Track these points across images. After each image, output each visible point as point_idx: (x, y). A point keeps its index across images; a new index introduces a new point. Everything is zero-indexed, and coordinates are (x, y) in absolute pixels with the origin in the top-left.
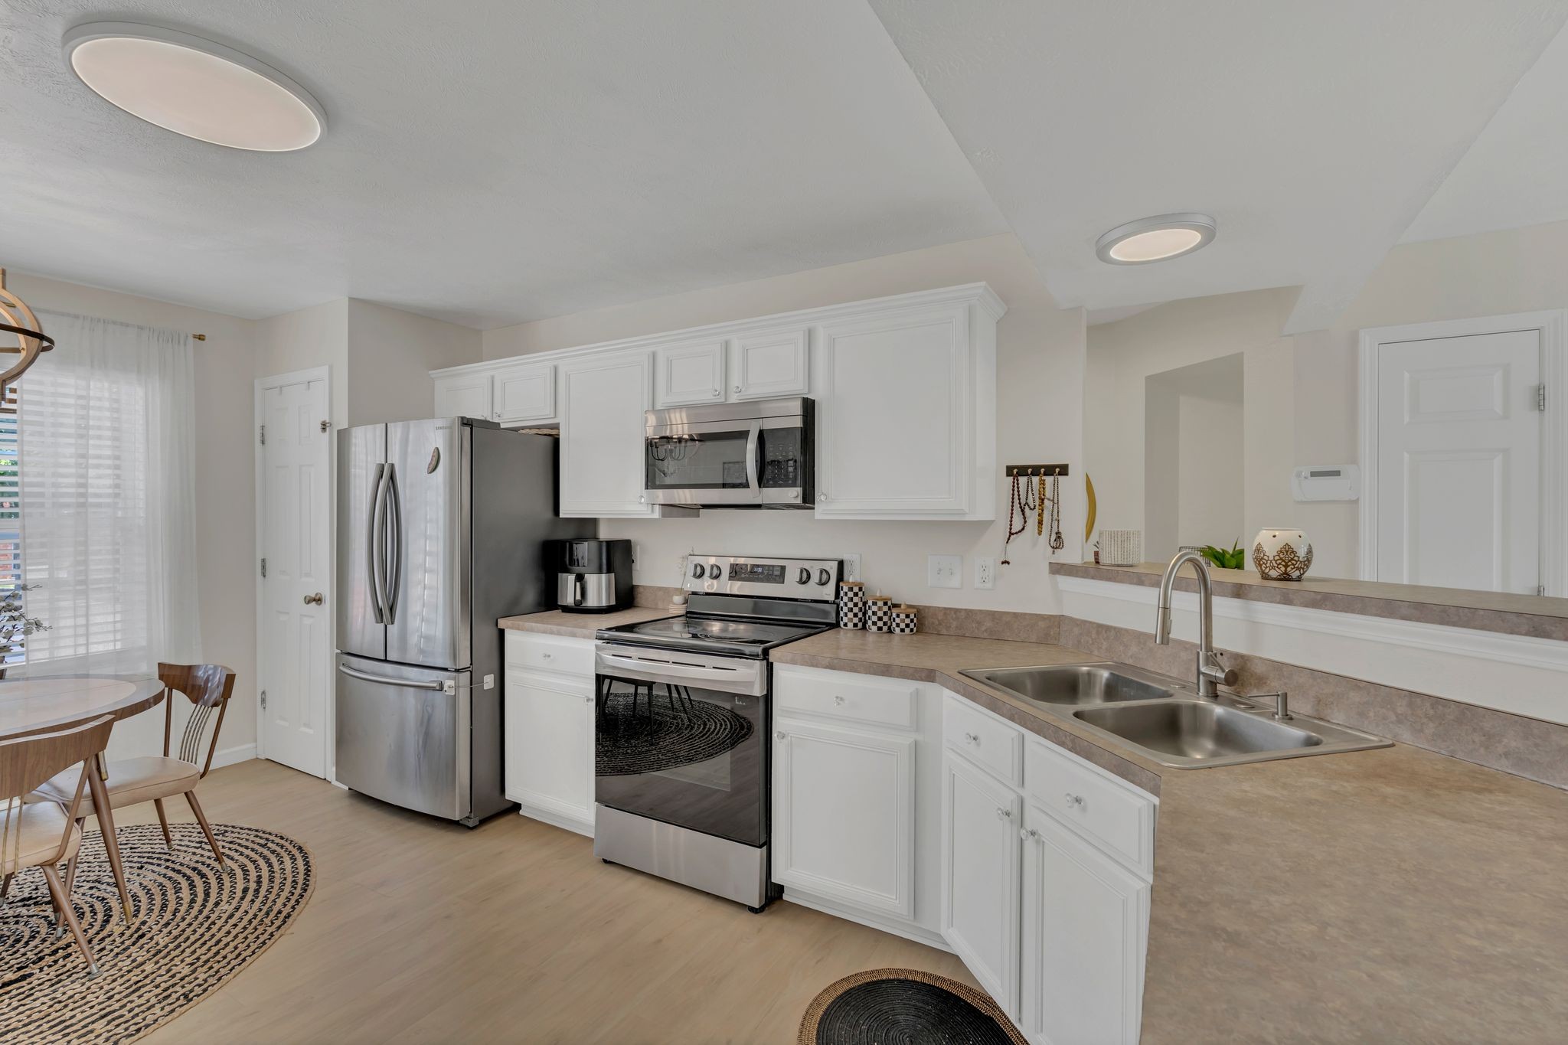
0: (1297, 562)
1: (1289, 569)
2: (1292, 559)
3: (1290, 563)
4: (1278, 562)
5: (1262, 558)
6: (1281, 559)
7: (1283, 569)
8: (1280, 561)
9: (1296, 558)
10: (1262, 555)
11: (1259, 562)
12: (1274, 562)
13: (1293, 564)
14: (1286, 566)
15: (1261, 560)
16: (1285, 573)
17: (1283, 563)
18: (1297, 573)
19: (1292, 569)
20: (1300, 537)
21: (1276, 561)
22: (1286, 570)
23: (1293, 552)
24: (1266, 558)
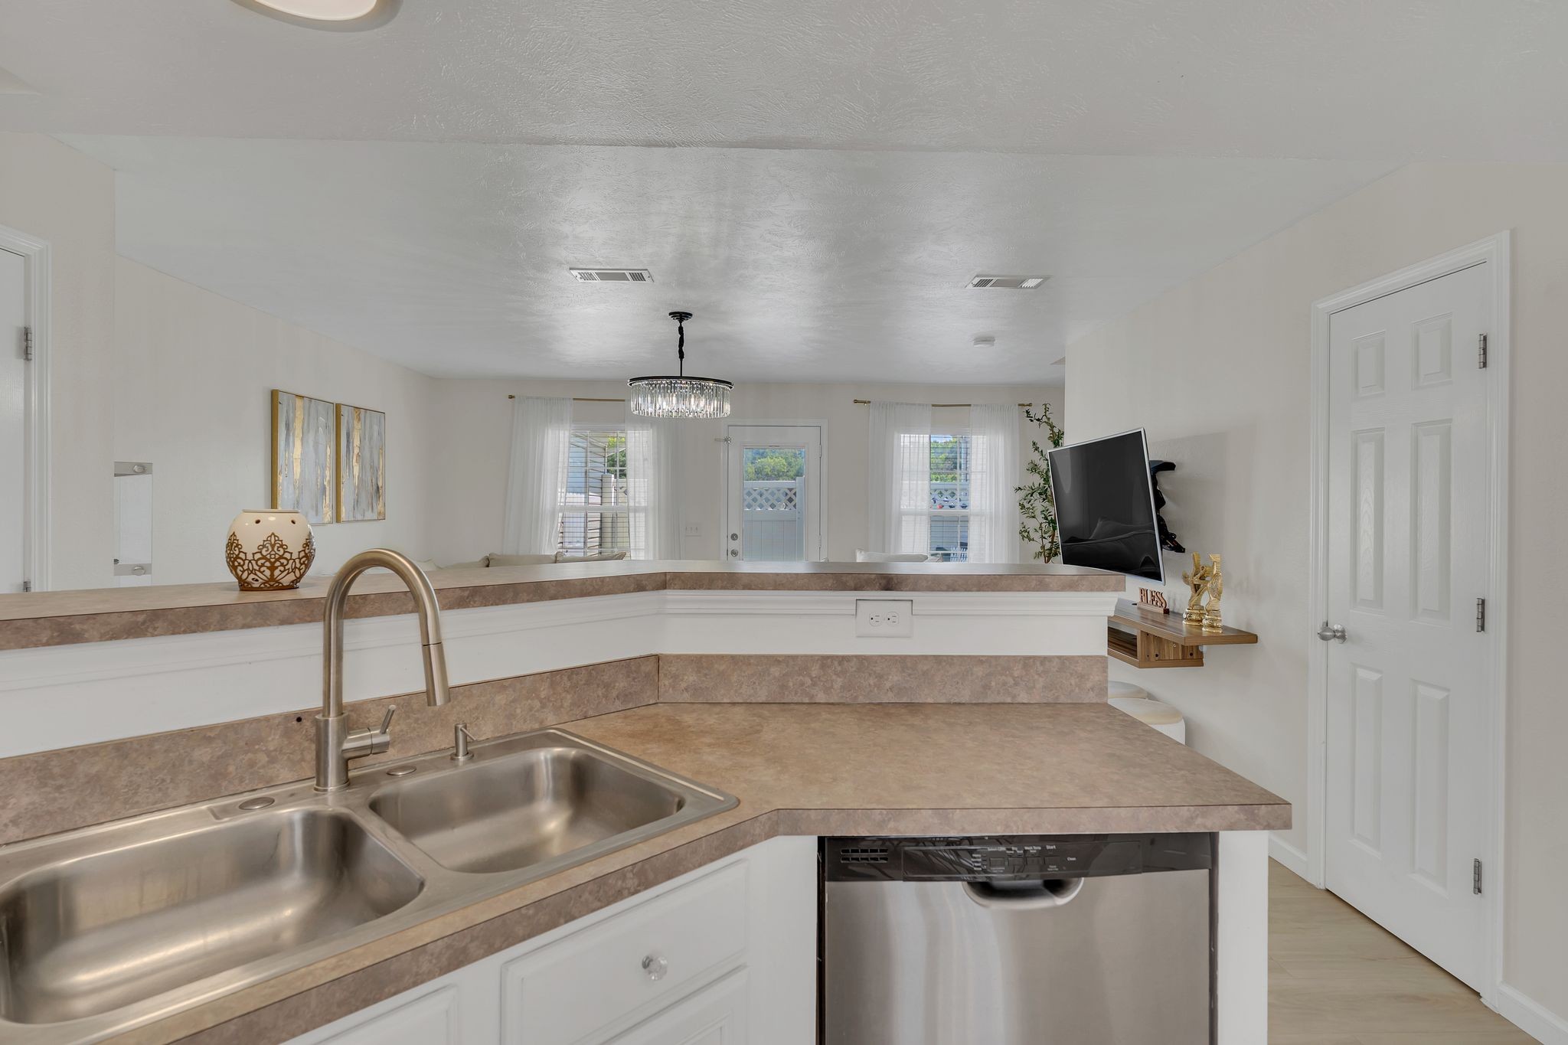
0: (288, 560)
1: (277, 573)
2: (281, 557)
3: (278, 564)
4: (260, 563)
5: (238, 557)
6: (264, 557)
7: (268, 573)
8: (263, 561)
9: (287, 556)
10: (237, 553)
11: (233, 562)
12: (254, 562)
13: (282, 565)
14: (272, 568)
15: (235, 559)
16: (272, 578)
17: (268, 564)
18: (292, 577)
19: (282, 572)
20: (293, 522)
21: (257, 561)
22: (272, 574)
23: (282, 546)
24: (242, 555)
